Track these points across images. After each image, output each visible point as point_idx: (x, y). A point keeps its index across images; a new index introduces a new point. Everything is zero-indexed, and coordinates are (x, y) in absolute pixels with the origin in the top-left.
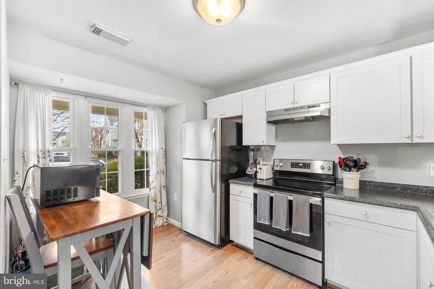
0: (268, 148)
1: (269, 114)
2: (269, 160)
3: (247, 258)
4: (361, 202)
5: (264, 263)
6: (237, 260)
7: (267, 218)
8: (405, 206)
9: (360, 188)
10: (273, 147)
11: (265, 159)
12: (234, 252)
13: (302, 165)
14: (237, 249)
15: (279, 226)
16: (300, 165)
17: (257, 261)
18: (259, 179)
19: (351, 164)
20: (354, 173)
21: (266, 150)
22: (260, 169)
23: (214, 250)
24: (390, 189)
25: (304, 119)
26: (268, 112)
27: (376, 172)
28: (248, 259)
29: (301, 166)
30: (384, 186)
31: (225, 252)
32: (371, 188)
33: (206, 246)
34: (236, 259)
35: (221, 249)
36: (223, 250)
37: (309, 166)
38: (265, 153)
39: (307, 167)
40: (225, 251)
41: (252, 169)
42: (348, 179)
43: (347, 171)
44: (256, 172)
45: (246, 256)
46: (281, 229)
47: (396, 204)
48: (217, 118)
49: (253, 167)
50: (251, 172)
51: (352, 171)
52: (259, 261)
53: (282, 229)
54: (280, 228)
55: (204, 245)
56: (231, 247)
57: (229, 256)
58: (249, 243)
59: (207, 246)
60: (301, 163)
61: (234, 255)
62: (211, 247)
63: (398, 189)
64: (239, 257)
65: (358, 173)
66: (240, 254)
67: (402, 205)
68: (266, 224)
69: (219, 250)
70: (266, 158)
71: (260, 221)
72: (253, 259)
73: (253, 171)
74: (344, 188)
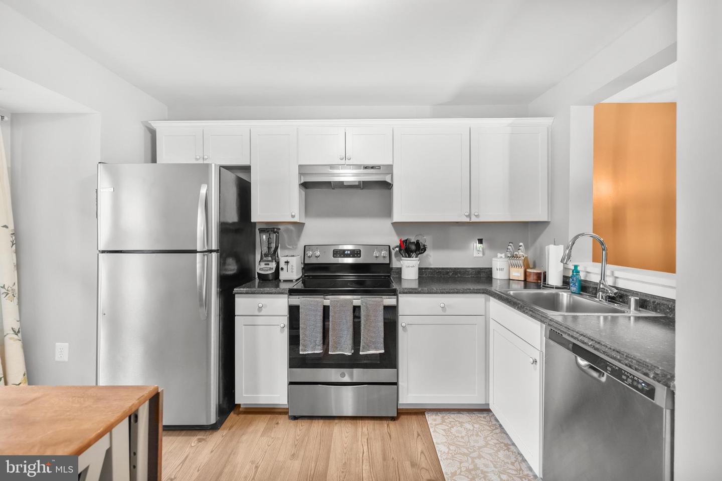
0: (291, 227)
1: (303, 169)
2: (293, 248)
3: (278, 423)
4: (439, 293)
5: (308, 419)
6: (262, 436)
7: (318, 343)
8: (477, 290)
9: (419, 277)
10: (300, 226)
11: (286, 246)
12: (250, 423)
13: (349, 252)
14: (250, 416)
15: (340, 350)
16: (346, 253)
17: (296, 421)
18: (285, 281)
19: (413, 247)
20: (414, 259)
21: (287, 231)
22: (287, 262)
23: (204, 437)
24: (443, 275)
25: (357, 184)
26: (300, 166)
27: (430, 256)
28: (279, 425)
29: (348, 254)
30: (439, 272)
31: (231, 431)
32: (427, 275)
33: (179, 437)
34: (260, 434)
35: (219, 429)
36: (224, 429)
37: (359, 254)
38: (286, 236)
39: (357, 256)
40: (229, 429)
41: (268, 264)
42: (409, 267)
43: (406, 257)
44: (278, 269)
45: (274, 421)
46: (344, 353)
47: (470, 289)
48: (211, 164)
49: (269, 261)
50: (267, 270)
51: (413, 257)
52: (299, 421)
53: (346, 354)
54: (342, 353)
55: (175, 437)
56: (238, 418)
57: (243, 434)
58: (278, 396)
59: (183, 436)
60: (348, 250)
61: (251, 429)
62: (194, 436)
63: (451, 274)
64: (262, 429)
65: (418, 259)
66: (261, 423)
67: (474, 289)
68: (317, 353)
69: (215, 433)
70: (289, 245)
71: (305, 351)
72: (288, 421)
73: (271, 269)
74: (402, 280)
